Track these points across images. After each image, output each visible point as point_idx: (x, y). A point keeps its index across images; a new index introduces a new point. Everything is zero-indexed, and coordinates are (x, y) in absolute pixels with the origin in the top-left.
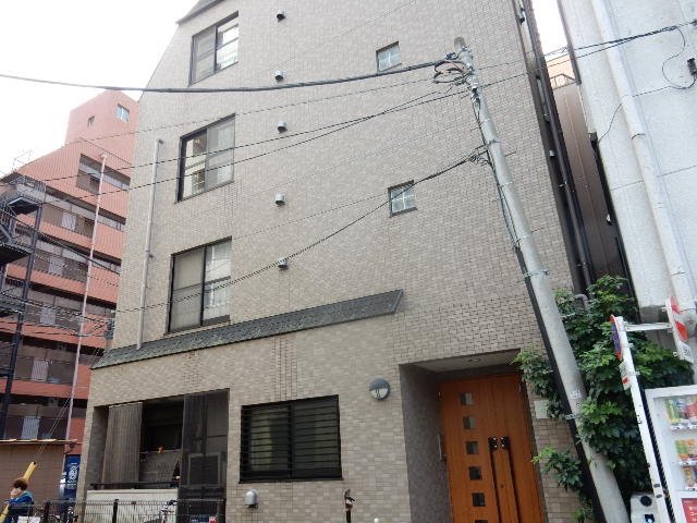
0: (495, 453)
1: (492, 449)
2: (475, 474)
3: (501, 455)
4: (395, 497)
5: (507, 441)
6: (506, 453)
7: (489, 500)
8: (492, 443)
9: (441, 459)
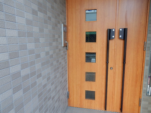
5: (125, 32)
8: (110, 34)
9: (63, 46)
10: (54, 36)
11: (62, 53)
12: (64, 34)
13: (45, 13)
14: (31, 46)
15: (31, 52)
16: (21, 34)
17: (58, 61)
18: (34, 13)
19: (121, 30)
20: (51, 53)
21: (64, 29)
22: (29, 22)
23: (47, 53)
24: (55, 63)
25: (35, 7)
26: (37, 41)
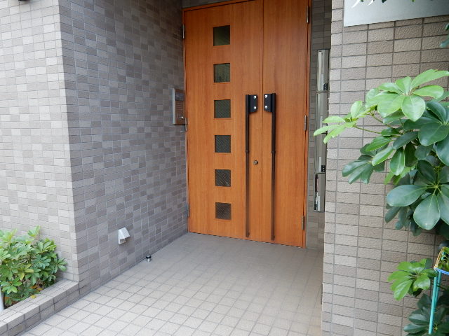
0: (253, 117)
1: (249, 111)
2: (223, 144)
3: (261, 120)
4: (50, 184)
5: (273, 102)
6: (270, 116)
7: (237, 178)
8: (250, 103)
9: (174, 122)
10: (154, 107)
11: (172, 134)
12: (176, 104)
13: (139, 76)
14: (116, 117)
15: (116, 124)
16: (104, 104)
17: (161, 145)
18: (122, 79)
19: (266, 96)
20: (147, 130)
21: (178, 96)
22: (113, 91)
23: (141, 130)
24: (155, 146)
25: (122, 72)
26: (124, 111)
